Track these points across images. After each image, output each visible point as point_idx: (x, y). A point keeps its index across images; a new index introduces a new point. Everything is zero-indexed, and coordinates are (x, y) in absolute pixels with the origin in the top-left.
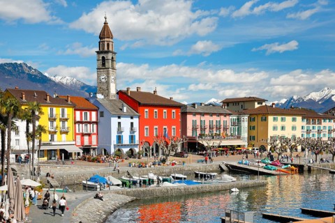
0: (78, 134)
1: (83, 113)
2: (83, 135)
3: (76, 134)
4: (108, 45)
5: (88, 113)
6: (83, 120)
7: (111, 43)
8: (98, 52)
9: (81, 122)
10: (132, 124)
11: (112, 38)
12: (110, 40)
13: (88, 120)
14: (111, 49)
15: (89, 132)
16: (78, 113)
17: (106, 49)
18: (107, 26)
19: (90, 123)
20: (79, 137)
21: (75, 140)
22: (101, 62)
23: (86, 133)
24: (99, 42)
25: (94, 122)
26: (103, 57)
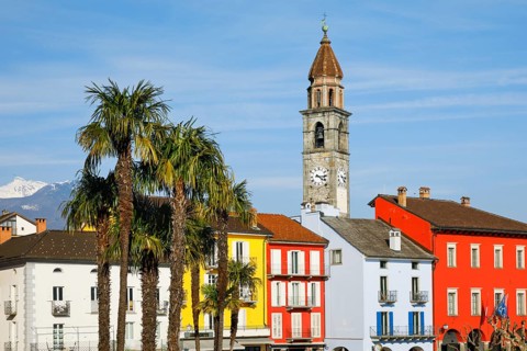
0: (277, 310)
1: (289, 253)
2: (288, 311)
3: (271, 310)
4: (331, 93)
5: (301, 254)
6: (289, 273)
7: (337, 90)
8: (306, 113)
9: (284, 278)
10: (415, 280)
11: (340, 77)
12: (336, 81)
13: (302, 272)
14: (336, 103)
15: (302, 304)
16: (276, 254)
17: (325, 103)
18: (329, 49)
19: (304, 279)
20: (277, 318)
21: (268, 326)
22: (311, 137)
23: (296, 306)
24: (309, 89)
25: (315, 278)
26: (319, 125)
